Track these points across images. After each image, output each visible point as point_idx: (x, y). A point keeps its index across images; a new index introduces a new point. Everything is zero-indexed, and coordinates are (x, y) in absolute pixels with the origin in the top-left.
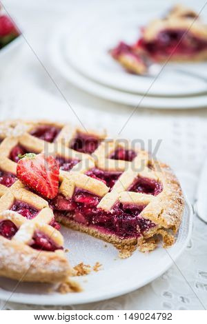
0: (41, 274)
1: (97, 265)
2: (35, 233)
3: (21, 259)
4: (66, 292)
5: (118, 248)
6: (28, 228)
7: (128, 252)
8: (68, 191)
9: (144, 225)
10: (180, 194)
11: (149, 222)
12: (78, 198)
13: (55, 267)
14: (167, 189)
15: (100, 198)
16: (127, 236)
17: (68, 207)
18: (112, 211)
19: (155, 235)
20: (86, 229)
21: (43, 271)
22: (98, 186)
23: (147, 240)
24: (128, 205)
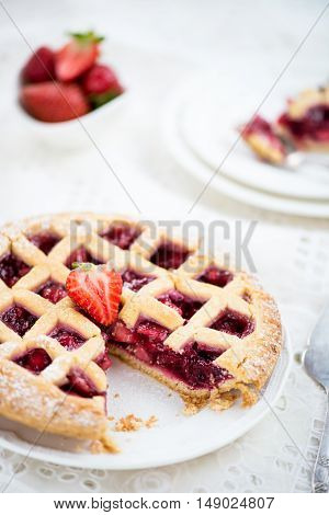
0: (66, 425)
1: (152, 420)
2: (71, 370)
3: (44, 403)
4: (98, 452)
5: (185, 400)
6: (63, 362)
7: (195, 408)
8: (129, 317)
9: (220, 374)
10: (277, 339)
11: (225, 373)
12: (141, 329)
13: (85, 419)
14: (260, 330)
15: (169, 332)
16: (198, 386)
17: (128, 338)
18: (181, 352)
19: (232, 390)
20: (149, 369)
21: (69, 422)
22: (169, 315)
23: (222, 395)
24: (205, 346)
